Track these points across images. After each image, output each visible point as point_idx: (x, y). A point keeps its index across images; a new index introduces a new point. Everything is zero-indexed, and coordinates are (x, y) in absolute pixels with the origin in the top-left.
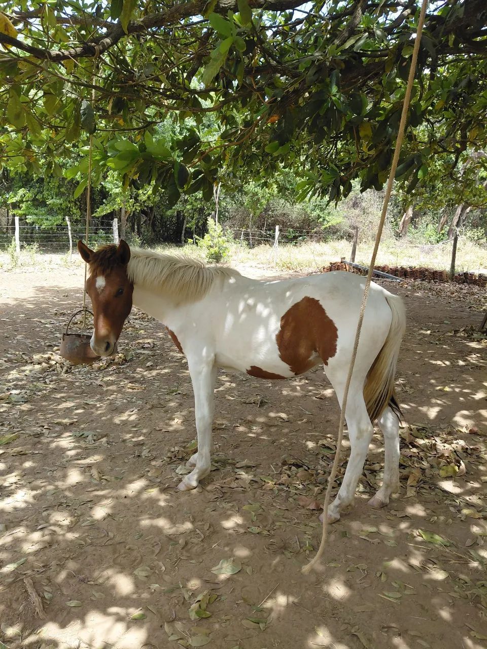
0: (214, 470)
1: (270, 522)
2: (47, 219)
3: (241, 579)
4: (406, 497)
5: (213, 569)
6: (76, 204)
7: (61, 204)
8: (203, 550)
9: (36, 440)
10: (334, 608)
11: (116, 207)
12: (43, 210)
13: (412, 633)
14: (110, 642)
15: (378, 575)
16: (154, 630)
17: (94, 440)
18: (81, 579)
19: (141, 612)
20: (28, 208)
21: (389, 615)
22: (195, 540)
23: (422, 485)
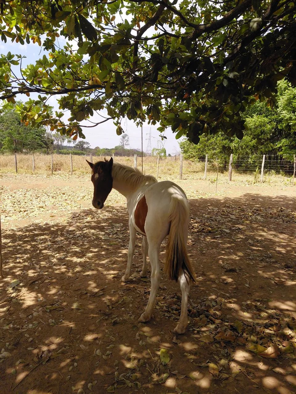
15: (110, 345)
22: (89, 295)
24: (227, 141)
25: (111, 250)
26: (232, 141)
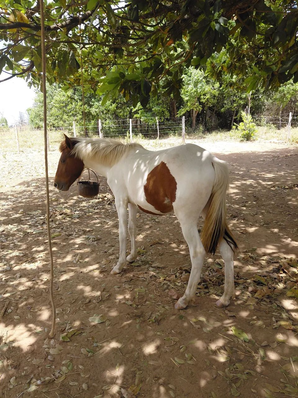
0: (137, 266)
1: (144, 300)
2: (151, 119)
3: (100, 327)
4: (246, 304)
5: (90, 318)
6: (167, 109)
7: (159, 110)
8: (95, 307)
9: (67, 237)
10: (138, 358)
11: (188, 109)
12: (149, 114)
13: (170, 386)
14: (18, 339)
15: (181, 347)
16: (40, 340)
17: (93, 241)
18: (30, 307)
19: (41, 330)
20: (142, 113)
21: (166, 371)
22: (94, 301)
23: (265, 299)
24: (86, 106)
25: (60, 244)
26: (91, 106)
